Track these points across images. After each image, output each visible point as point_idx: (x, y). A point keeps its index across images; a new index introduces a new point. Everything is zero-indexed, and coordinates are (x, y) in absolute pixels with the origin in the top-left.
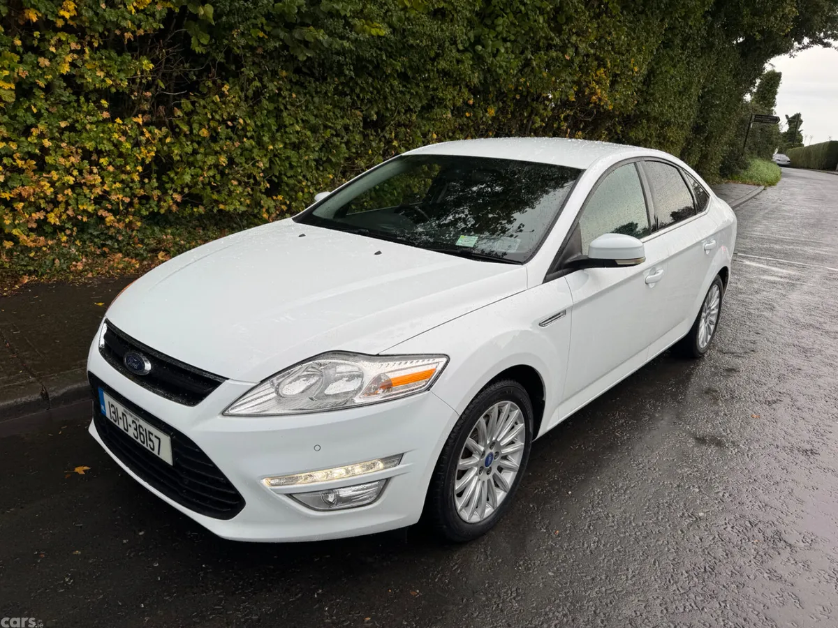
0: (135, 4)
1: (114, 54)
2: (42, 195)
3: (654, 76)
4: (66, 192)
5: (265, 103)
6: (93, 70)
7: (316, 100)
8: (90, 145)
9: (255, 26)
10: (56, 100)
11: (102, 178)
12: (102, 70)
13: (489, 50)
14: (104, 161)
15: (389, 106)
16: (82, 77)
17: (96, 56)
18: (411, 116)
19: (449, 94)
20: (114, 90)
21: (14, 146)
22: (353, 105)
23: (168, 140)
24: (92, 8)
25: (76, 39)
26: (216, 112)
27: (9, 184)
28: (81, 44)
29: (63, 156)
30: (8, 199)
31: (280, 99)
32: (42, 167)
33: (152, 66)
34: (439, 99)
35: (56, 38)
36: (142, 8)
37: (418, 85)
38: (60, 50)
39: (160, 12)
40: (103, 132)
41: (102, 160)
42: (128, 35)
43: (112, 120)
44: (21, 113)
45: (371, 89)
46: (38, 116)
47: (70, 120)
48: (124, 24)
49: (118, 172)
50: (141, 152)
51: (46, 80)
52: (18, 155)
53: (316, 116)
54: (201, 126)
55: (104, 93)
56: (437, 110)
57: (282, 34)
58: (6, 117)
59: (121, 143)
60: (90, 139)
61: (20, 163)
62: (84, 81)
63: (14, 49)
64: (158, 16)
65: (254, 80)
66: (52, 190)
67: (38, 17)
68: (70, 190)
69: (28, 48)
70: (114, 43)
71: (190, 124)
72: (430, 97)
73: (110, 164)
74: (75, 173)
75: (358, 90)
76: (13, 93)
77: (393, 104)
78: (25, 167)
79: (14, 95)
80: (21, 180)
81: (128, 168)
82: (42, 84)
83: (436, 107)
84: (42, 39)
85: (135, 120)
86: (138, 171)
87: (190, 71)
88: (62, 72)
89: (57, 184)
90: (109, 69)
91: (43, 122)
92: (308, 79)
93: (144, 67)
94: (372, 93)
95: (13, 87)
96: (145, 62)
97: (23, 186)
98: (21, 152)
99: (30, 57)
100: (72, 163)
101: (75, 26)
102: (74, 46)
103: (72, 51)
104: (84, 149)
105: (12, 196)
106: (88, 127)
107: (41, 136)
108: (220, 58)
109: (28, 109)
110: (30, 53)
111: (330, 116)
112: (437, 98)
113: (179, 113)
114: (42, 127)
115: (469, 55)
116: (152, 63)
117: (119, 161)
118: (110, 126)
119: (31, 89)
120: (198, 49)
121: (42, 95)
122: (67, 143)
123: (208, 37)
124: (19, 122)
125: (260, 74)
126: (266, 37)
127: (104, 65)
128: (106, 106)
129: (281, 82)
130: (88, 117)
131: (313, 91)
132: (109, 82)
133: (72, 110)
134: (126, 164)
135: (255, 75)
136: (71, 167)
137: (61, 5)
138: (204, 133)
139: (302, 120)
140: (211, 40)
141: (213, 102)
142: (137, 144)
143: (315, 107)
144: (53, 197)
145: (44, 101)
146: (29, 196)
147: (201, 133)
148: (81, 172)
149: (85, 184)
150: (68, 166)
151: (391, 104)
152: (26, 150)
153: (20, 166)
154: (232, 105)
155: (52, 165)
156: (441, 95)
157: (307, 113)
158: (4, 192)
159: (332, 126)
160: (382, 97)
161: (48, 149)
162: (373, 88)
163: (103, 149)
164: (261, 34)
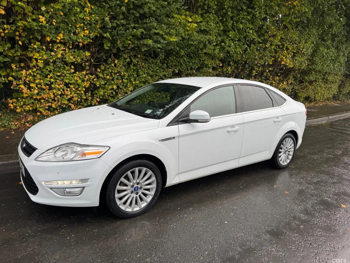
0: (83, 34)
1: (76, 50)
2: (50, 97)
3: (316, 53)
4: (58, 97)
5: (132, 66)
6: (69, 56)
7: (152, 65)
8: (67, 81)
9: (127, 39)
10: (56, 66)
11: (71, 92)
12: (72, 56)
13: (227, 44)
14: (72, 86)
15: (183, 67)
16: (65, 58)
17: (70, 51)
18: (193, 71)
19: (210, 63)
20: (76, 62)
21: (42, 81)
22: (168, 67)
23: (95, 80)
24: (68, 36)
25: (64, 46)
26: (113, 70)
27: (40, 94)
28: (65, 47)
29: (58, 84)
30: (39, 98)
31: (138, 66)
32: (50, 89)
33: (89, 54)
34: (206, 64)
35: (57, 46)
36: (86, 35)
37: (196, 59)
38: (58, 50)
39: (92, 36)
40: (72, 76)
41: (71, 86)
42: (81, 44)
43: (75, 72)
44: (44, 70)
45: (175, 61)
46: (50, 71)
47: (61, 73)
48: (79, 40)
49: (77, 90)
50: (84, 84)
51: (53, 59)
52: (43, 84)
53: (152, 71)
54: (107, 75)
55: (73, 64)
56: (205, 69)
57: (136, 42)
58: (40, 72)
59: (78, 80)
60: (67, 79)
61: (43, 87)
62: (66, 60)
63: (43, 49)
64: (91, 38)
65: (127, 58)
66: (53, 96)
67: (50, 39)
68: (59, 96)
69: (48, 49)
70: (76, 47)
71: (103, 74)
72: (201, 64)
73: (74, 87)
74: (61, 90)
75: (169, 62)
76: (43, 64)
77: (185, 67)
78: (45, 88)
79: (43, 65)
80: (44, 92)
81: (80, 89)
82: (51, 61)
83: (204, 68)
84: (53, 46)
85: (83, 72)
86: (83, 90)
87: (103, 56)
88: (58, 57)
89: (55, 94)
90: (74, 55)
91: (52, 73)
92: (149, 58)
93: (86, 55)
94: (176, 62)
95: (43, 62)
96: (87, 53)
97: (44, 94)
98: (44, 83)
99: (48, 52)
100: (61, 87)
101: (63, 42)
102: (62, 48)
103: (62, 50)
104: (65, 82)
105: (40, 98)
106: (67, 75)
107: (51, 78)
108: (115, 51)
109: (47, 69)
110: (48, 51)
111: (158, 71)
112: (205, 64)
113: (99, 70)
114: (51, 75)
115: (218, 47)
116: (90, 53)
117: (77, 87)
118: (75, 74)
119: (49, 62)
120: (106, 48)
121: (52, 64)
122: (59, 81)
123: (110, 44)
124: (44, 74)
125: (130, 56)
126: (131, 43)
127: (73, 54)
128: (73, 68)
129: (138, 59)
130: (67, 72)
131: (151, 62)
132: (74, 60)
133: (62, 69)
134: (79, 87)
135: (128, 57)
136: (60, 88)
137: (58, 35)
138: (108, 77)
139: (146, 73)
140: (111, 45)
141: (112, 66)
142: (83, 81)
143: (152, 68)
144: (53, 98)
145: (52, 66)
146: (46, 97)
147: (107, 77)
148: (63, 90)
149: (65, 94)
150: (59, 88)
151: (184, 67)
152: (45, 82)
153: (43, 88)
154: (119, 67)
155: (54, 88)
156: (206, 63)
157: (149, 70)
158: (38, 96)
159: (159, 75)
160: (180, 64)
161: (53, 82)
162: (176, 61)
163: (71, 83)
164: (129, 42)
